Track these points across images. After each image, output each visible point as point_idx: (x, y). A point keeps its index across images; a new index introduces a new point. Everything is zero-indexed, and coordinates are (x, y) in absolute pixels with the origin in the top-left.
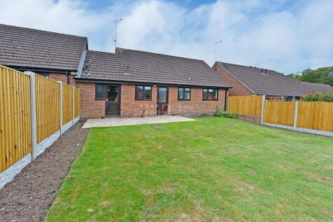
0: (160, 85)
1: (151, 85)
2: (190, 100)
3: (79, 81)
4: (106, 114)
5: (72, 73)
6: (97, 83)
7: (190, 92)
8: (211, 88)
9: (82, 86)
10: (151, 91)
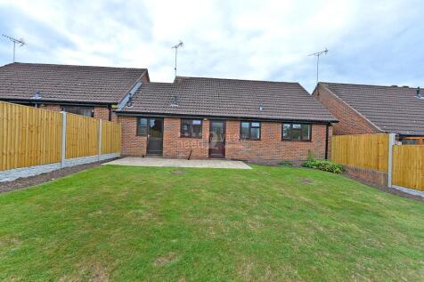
0: (212, 119)
1: (201, 118)
2: (259, 140)
3: (121, 114)
4: (148, 152)
5: (113, 106)
6: (139, 116)
7: (260, 127)
8: (297, 122)
9: (123, 120)
10: (201, 125)
